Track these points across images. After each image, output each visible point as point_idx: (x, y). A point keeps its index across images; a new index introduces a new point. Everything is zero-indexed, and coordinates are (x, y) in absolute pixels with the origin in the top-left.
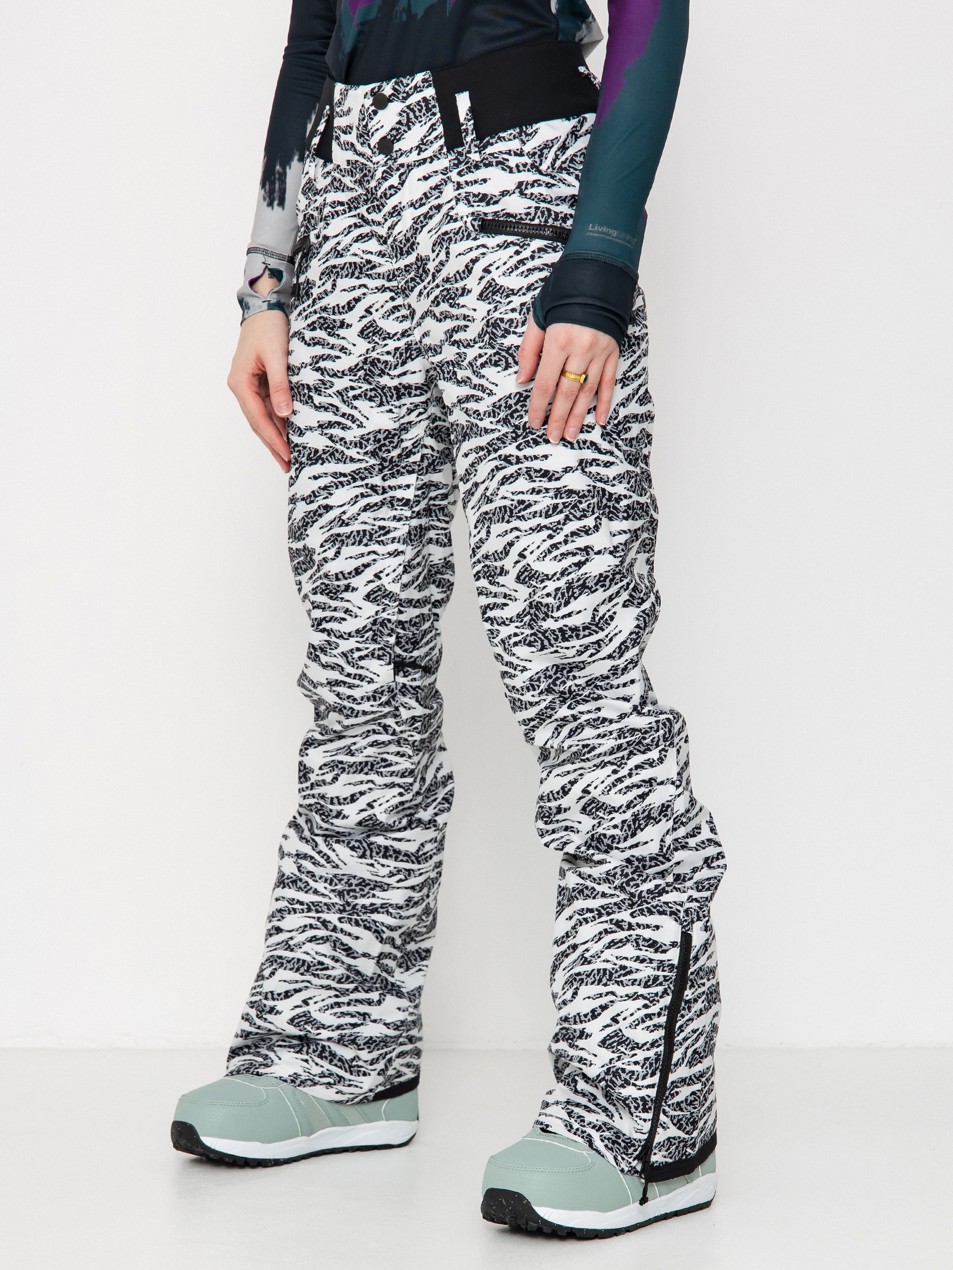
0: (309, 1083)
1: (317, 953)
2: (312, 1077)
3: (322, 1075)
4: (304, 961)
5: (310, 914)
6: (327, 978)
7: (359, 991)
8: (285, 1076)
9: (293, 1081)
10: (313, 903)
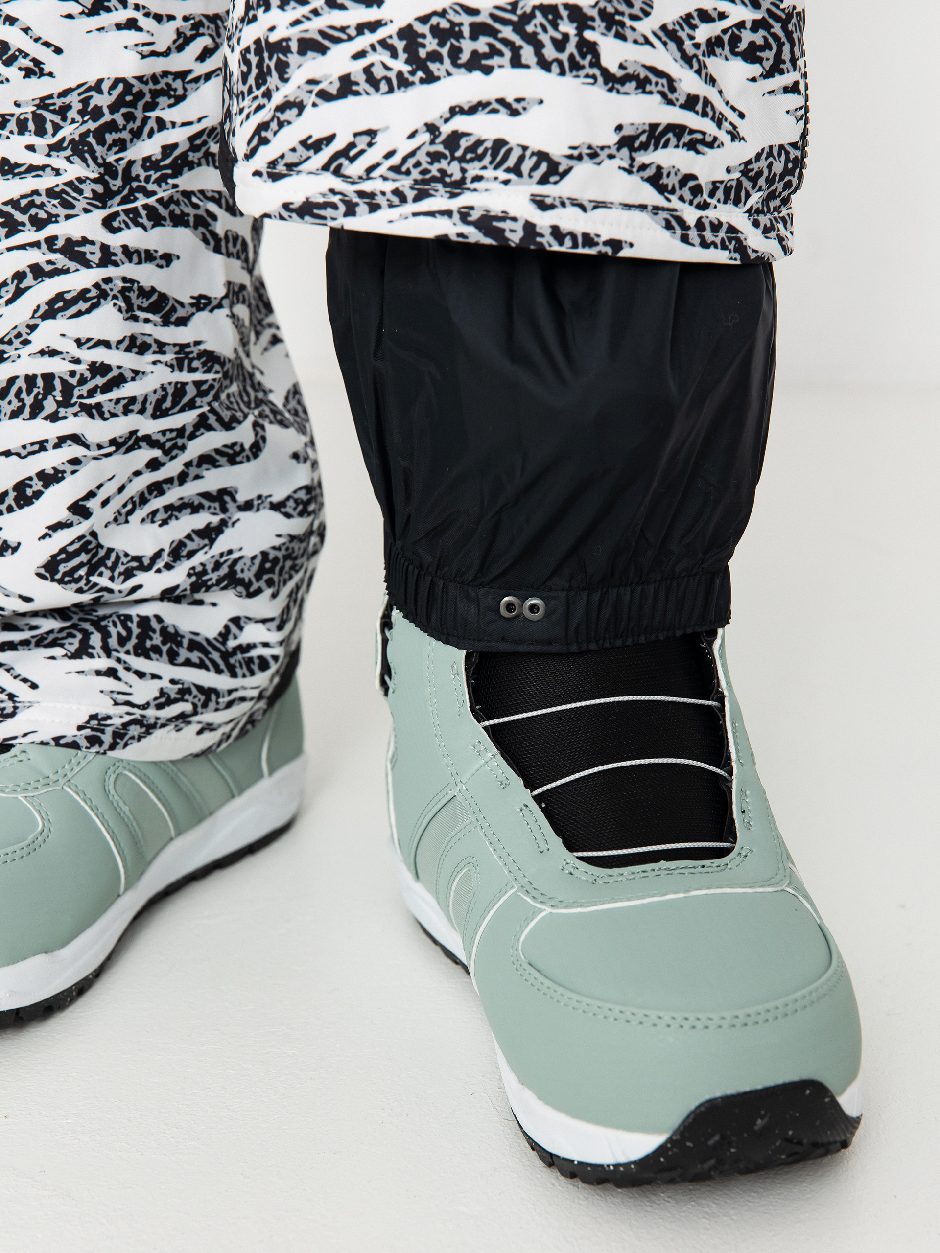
0: (135, 730)
1: (79, 343)
2: (138, 712)
3: (164, 700)
4: (48, 378)
5: (19, 239)
6: (126, 411)
7: (210, 428)
8: (70, 732)
9: (93, 741)
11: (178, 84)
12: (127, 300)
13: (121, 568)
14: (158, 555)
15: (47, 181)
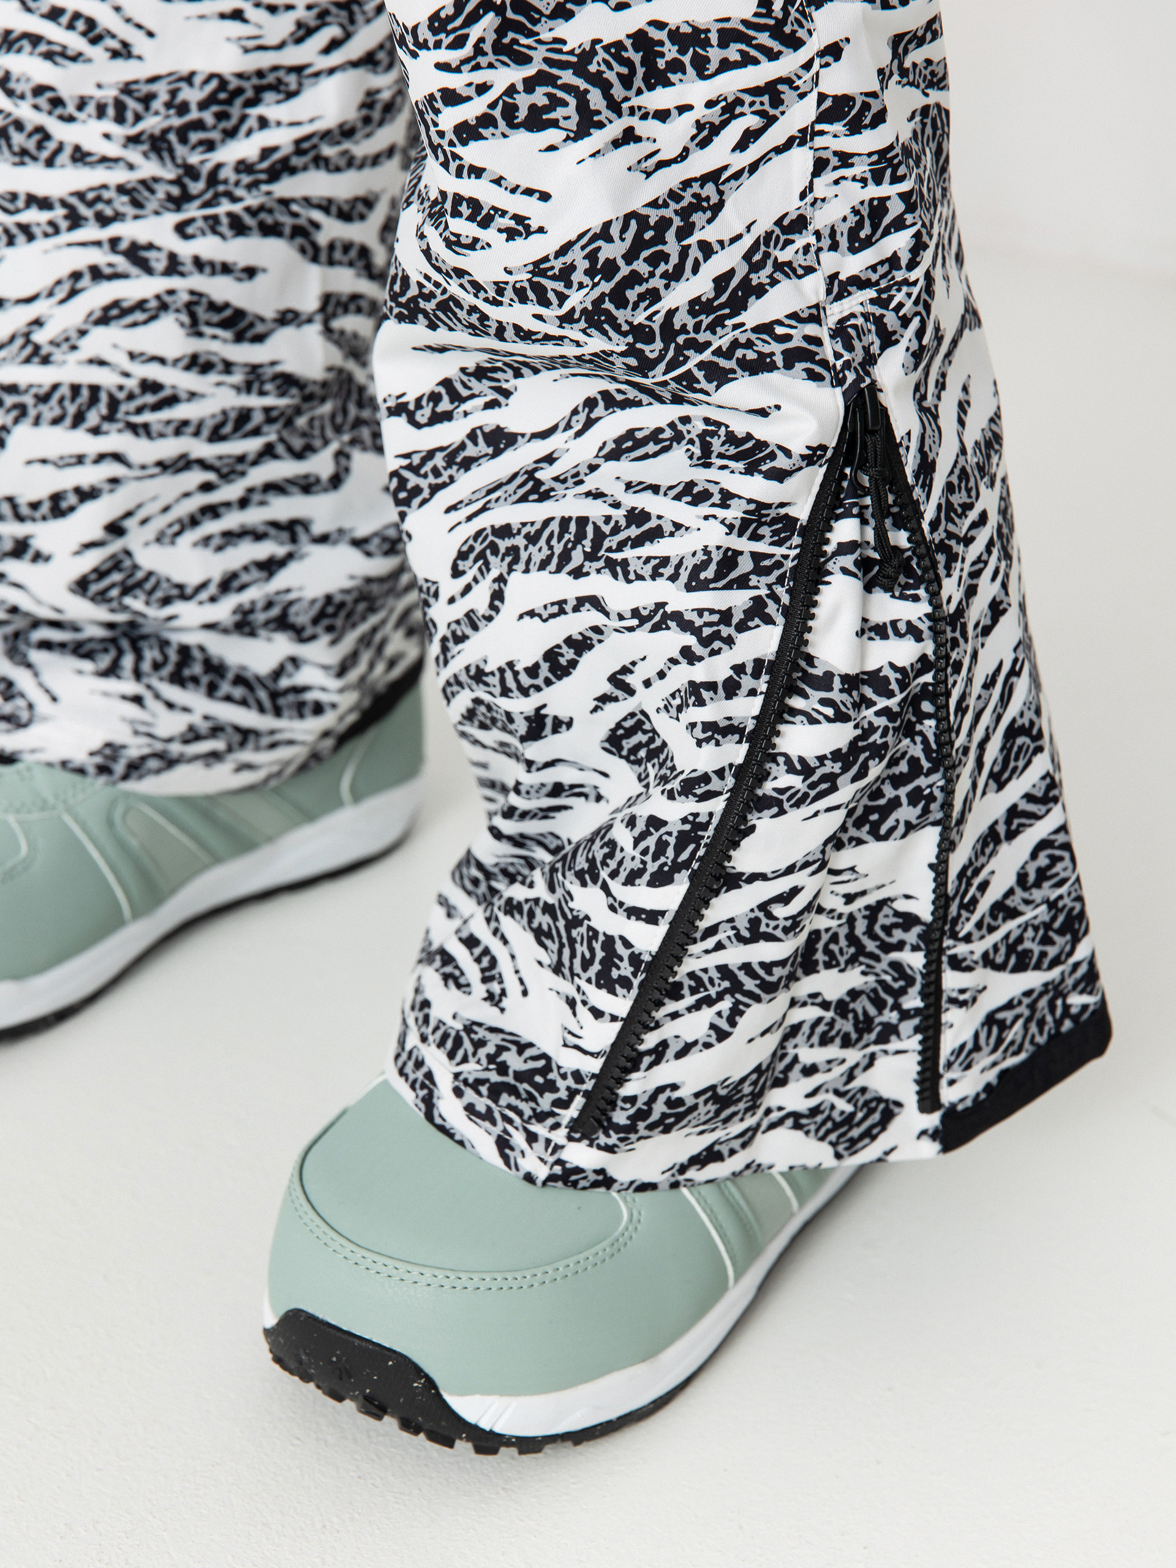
0: (153, 764)
1: (132, 356)
2: (159, 746)
3: (192, 735)
4: (95, 390)
5: (81, 235)
6: (178, 432)
7: (276, 457)
8: (80, 756)
9: (103, 770)
10: (80, 195)
11: (292, 80)
12: (193, 316)
13: (159, 594)
14: (203, 586)
15: (117, 176)
